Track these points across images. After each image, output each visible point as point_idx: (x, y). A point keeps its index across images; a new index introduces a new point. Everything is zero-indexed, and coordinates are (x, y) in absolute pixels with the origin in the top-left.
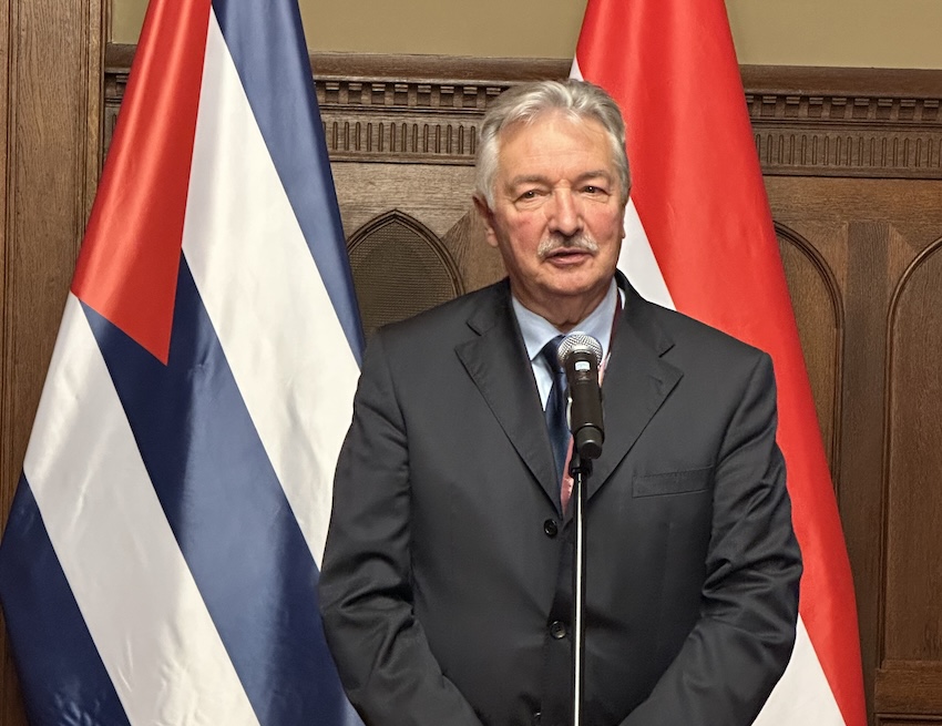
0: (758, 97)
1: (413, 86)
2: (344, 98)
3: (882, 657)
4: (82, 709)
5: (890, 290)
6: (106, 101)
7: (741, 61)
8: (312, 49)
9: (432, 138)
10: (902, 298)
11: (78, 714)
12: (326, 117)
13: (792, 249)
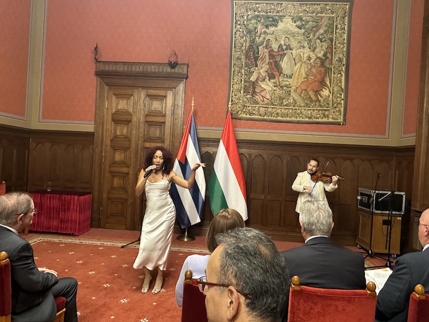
0: (238, 142)
1: (209, 140)
2: (201, 141)
7: (236, 139)
8: (198, 137)
9: (211, 145)
10: (253, 160)
12: (199, 143)
13: (244, 156)
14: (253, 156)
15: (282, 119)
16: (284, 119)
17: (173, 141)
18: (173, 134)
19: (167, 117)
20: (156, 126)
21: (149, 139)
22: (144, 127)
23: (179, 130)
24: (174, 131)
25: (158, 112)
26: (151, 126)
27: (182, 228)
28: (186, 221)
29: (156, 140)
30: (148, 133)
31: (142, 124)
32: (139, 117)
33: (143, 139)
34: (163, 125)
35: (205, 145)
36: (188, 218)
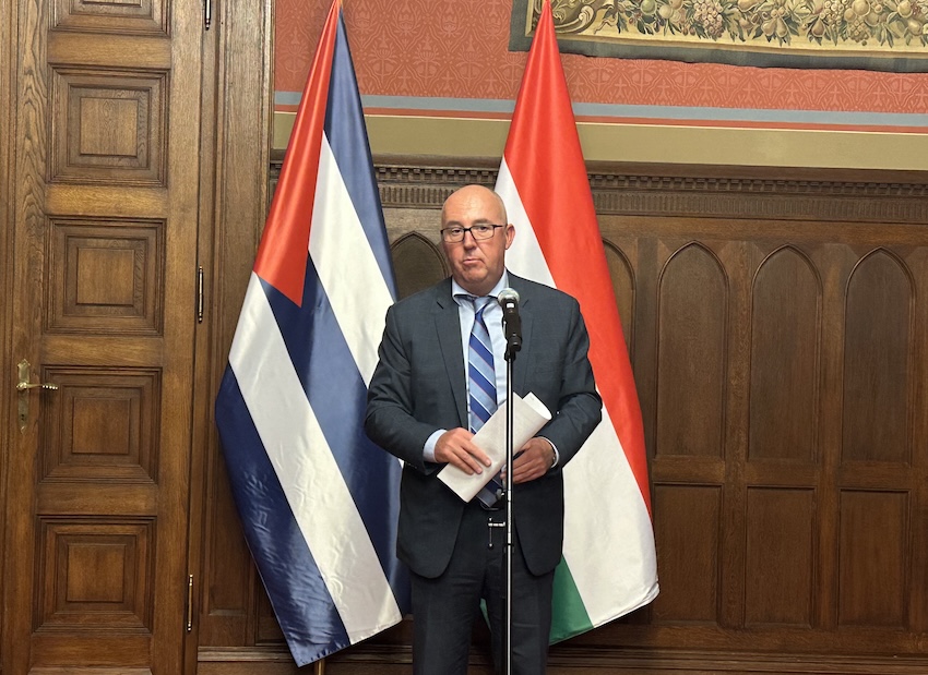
0: (593, 176)
1: (422, 170)
2: (388, 176)
3: (656, 453)
4: (257, 479)
5: (658, 271)
6: (270, 177)
7: (585, 159)
8: (373, 151)
11: (255, 481)
12: (380, 186)
13: (610, 250)
14: (663, 253)
15: (814, 46)
16: (827, 46)
17: (219, 179)
18: (220, 136)
19: (180, 40)
20: (113, 93)
21: (74, 165)
22: (45, 100)
23: (252, 116)
24: (220, 121)
25: (125, 10)
26: (83, 92)
27: (300, 664)
28: (320, 625)
29: (115, 173)
30: (68, 134)
31: (29, 81)
32: (14, 39)
33: (42, 166)
34: (155, 86)
35: (398, 194)
36: (329, 604)
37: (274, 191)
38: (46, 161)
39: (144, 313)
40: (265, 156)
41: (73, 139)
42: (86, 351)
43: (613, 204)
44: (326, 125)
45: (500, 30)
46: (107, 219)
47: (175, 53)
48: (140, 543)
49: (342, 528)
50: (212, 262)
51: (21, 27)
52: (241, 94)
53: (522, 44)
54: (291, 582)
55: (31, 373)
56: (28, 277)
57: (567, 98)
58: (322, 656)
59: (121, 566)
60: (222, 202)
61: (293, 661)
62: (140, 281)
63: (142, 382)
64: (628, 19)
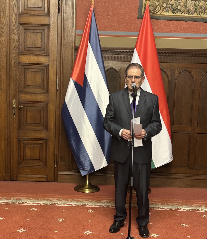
0: (159, 52)
1: (114, 51)
2: (105, 53)
3: (173, 125)
4: (72, 130)
5: (176, 77)
6: (75, 53)
8: (101, 46)
9: (117, 58)
10: (177, 79)
11: (71, 130)
12: (103, 55)
13: (163, 72)
14: (177, 72)
17: (62, 54)
18: (62, 42)
19: (52, 16)
20: (35, 31)
21: (26, 50)
22: (18, 33)
23: (71, 37)
24: (62, 38)
25: (38, 9)
26: (28, 31)
27: (83, 175)
28: (87, 166)
29: (36, 52)
30: (24, 42)
31: (14, 28)
32: (10, 17)
33: (18, 50)
34: (46, 29)
35: (108, 58)
36: (90, 161)
37: (76, 56)
38: (19, 49)
39: (44, 88)
40: (74, 47)
41: (25, 43)
42: (30, 97)
43: (164, 60)
44: (89, 39)
45: (135, 13)
46: (34, 64)
47: (51, 20)
48: (43, 145)
49: (93, 142)
50: (60, 75)
51: (12, 14)
52: (68, 31)
53: (141, 17)
54: (80, 155)
55: (16, 103)
56: (15, 79)
57: (152, 32)
58: (88, 173)
59: (39, 151)
60: (63, 59)
61: (81, 175)
62: (43, 80)
63: (43, 106)
64: (169, 9)
